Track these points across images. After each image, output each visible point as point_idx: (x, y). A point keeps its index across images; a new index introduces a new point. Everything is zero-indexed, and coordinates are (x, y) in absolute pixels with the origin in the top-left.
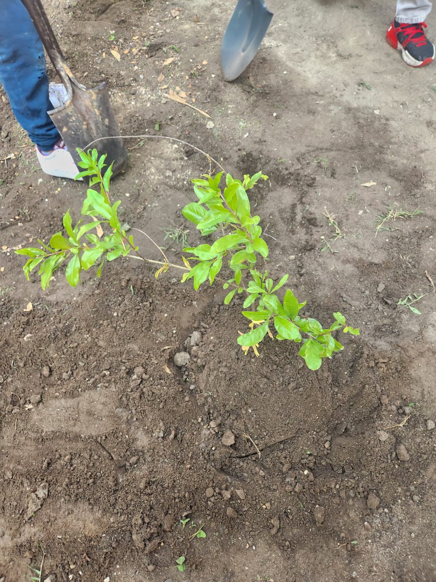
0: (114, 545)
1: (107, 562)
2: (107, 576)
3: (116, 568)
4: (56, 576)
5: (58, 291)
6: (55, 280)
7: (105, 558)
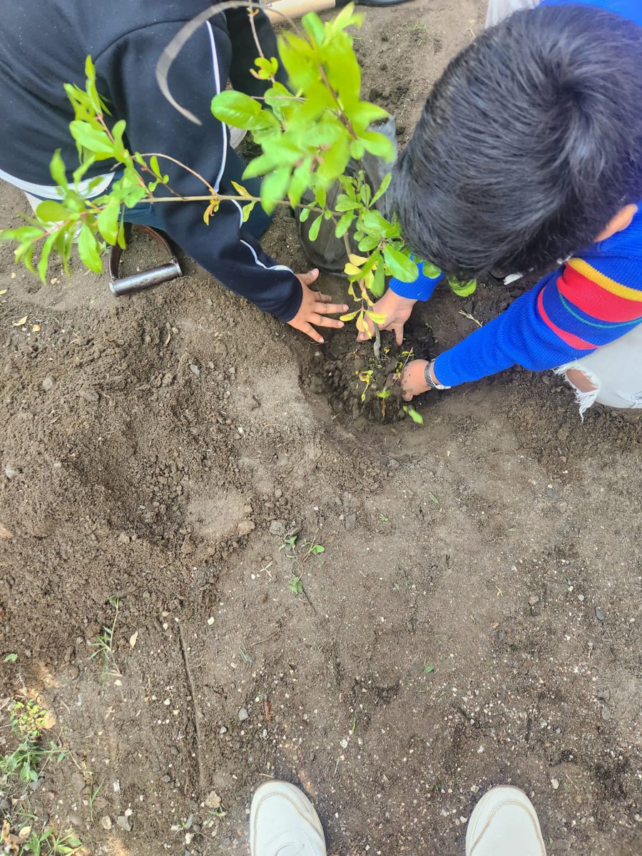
0: (212, 581)
1: (207, 600)
2: (210, 617)
3: (219, 605)
4: (147, 628)
5: (66, 296)
6: (58, 282)
7: (203, 597)
